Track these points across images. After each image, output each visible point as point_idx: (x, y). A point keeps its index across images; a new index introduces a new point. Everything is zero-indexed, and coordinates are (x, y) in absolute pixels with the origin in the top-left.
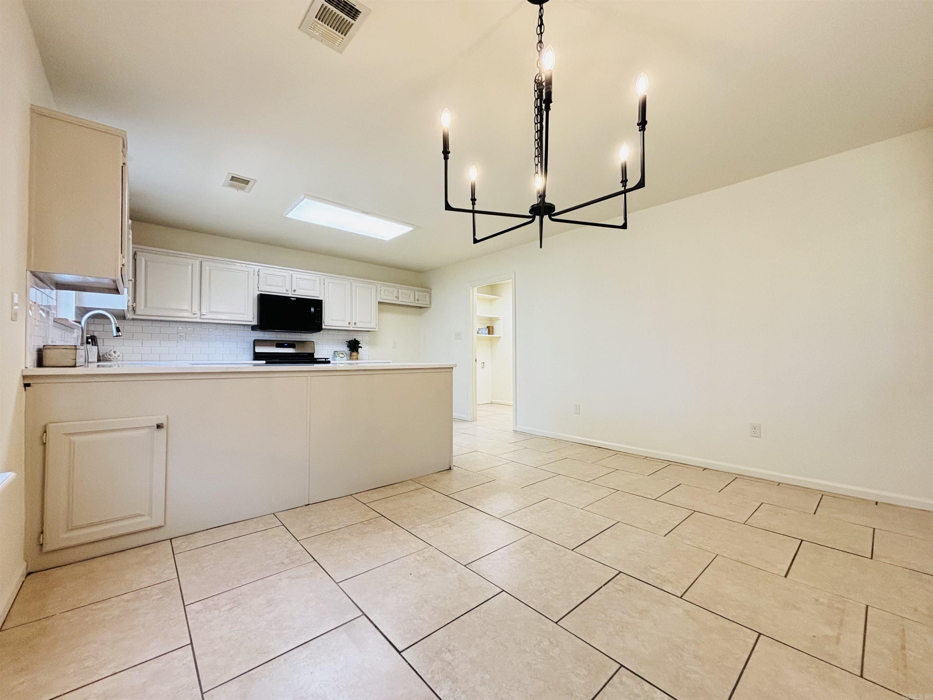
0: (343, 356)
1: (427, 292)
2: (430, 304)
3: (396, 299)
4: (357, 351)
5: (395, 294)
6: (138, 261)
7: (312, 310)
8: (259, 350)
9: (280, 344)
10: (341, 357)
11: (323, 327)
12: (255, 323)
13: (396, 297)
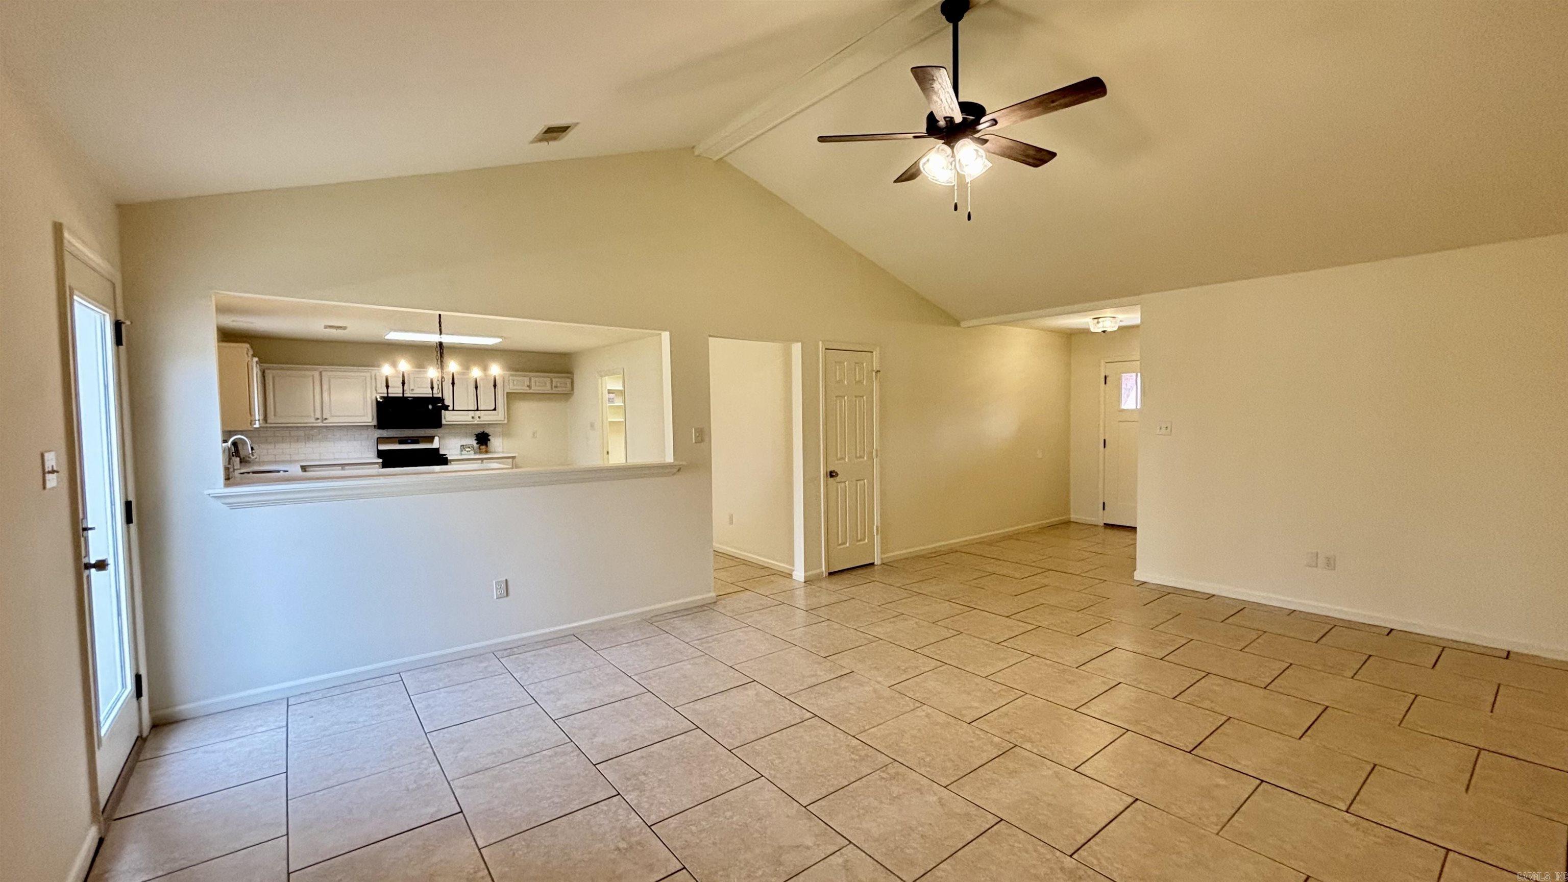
0: (470, 450)
1: (568, 378)
2: (572, 389)
3: (528, 388)
4: (486, 445)
5: (527, 383)
6: (266, 378)
7: (430, 407)
8: (381, 447)
9: (402, 441)
10: (468, 451)
11: (444, 422)
12: (375, 423)
13: (528, 386)
